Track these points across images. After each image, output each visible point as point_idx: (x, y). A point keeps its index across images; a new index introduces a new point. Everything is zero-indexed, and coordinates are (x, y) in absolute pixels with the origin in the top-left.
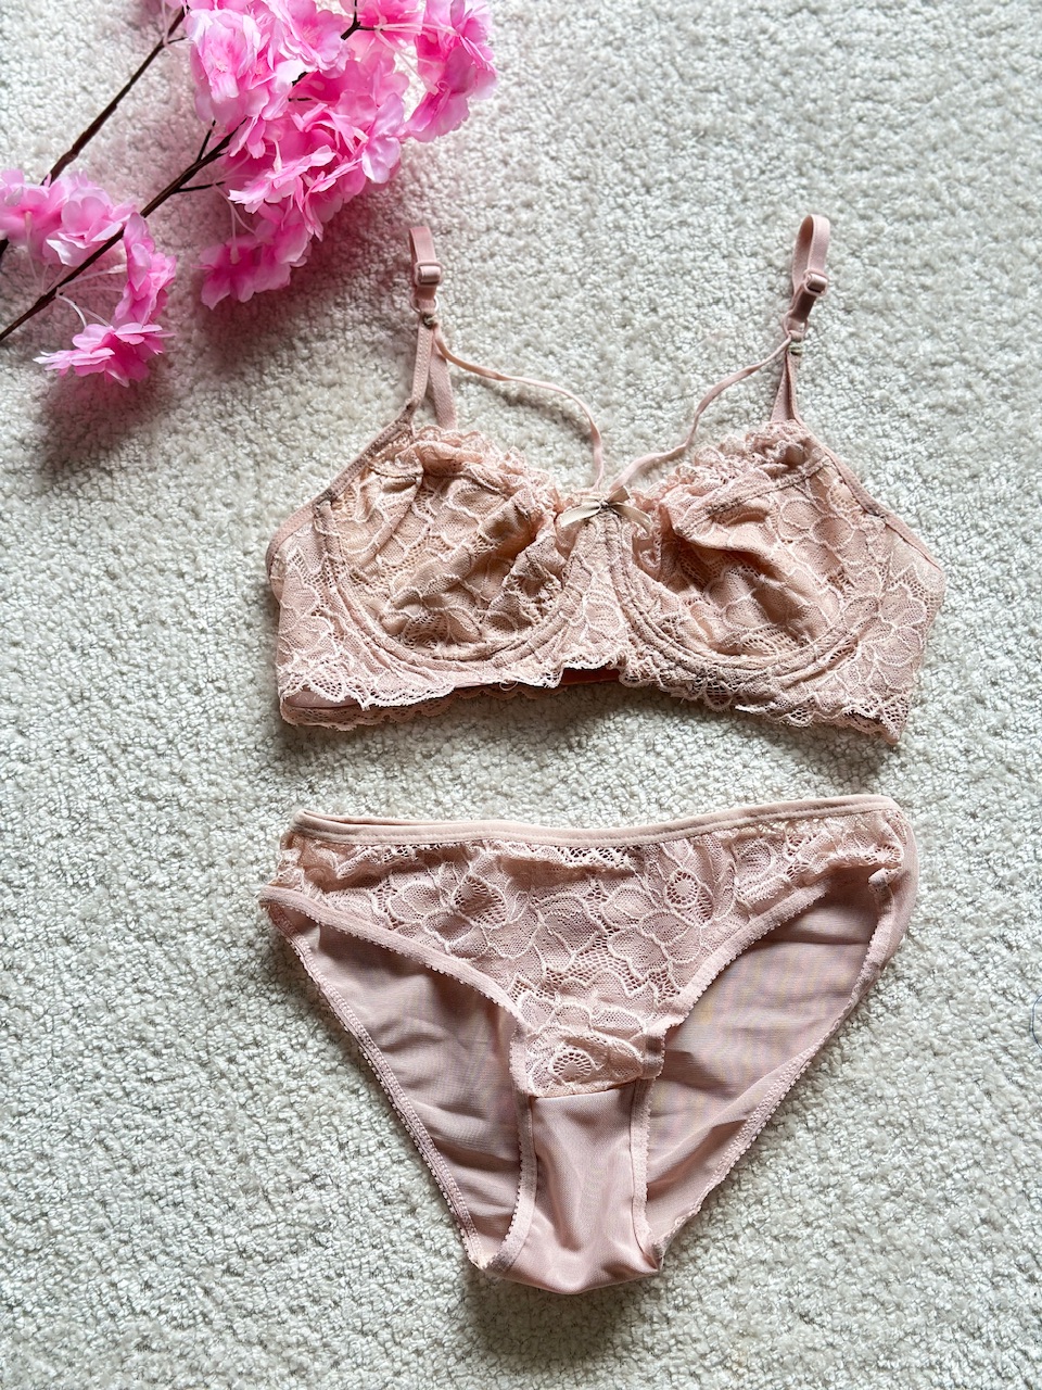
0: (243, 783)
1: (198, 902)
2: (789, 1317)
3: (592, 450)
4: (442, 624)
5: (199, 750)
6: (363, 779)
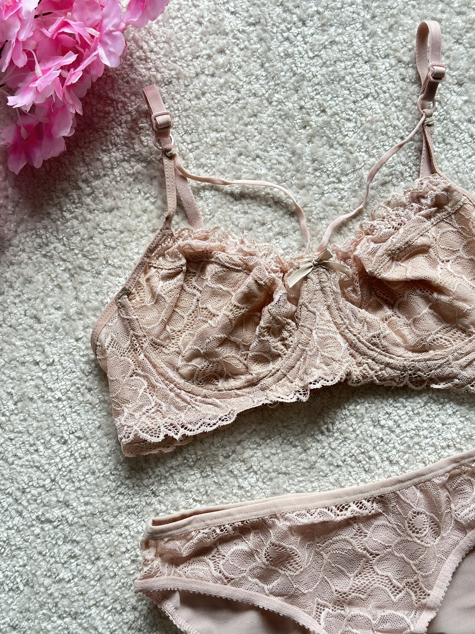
0: (107, 499)
1: (94, 586)
3: (298, 221)
4: (220, 367)
5: (73, 482)
6: (187, 481)
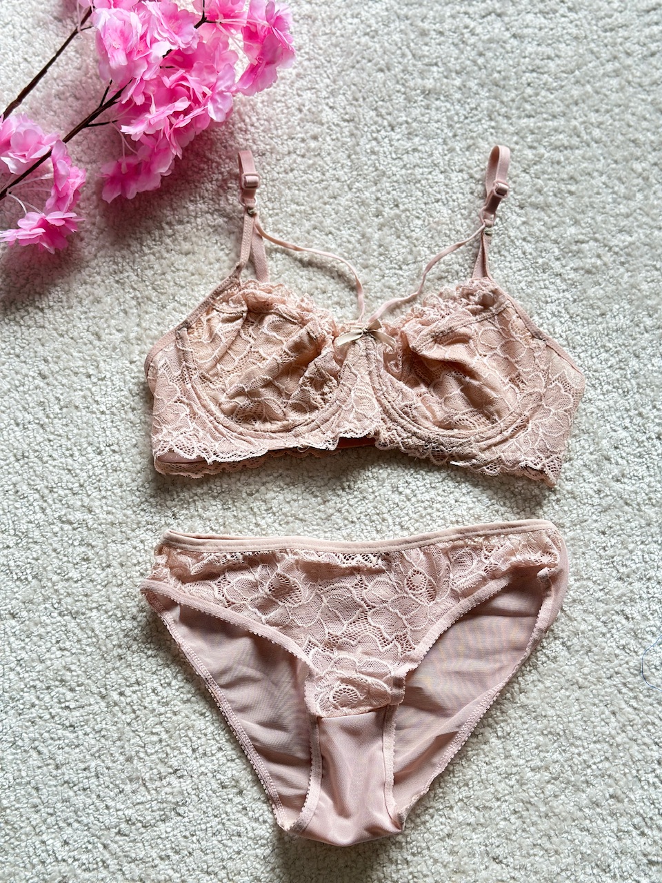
1: (100, 591)
2: (486, 860)
4: (260, 408)
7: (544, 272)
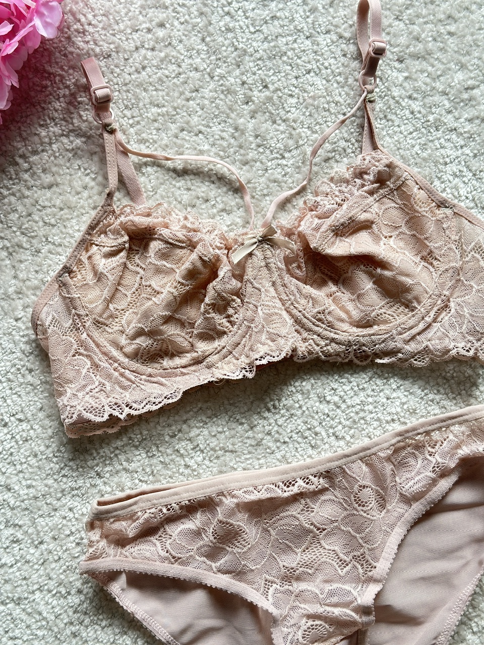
0: (50, 482)
1: (38, 570)
3: (242, 198)
4: (165, 345)
5: (15, 465)
6: (132, 461)
7: (437, 130)
